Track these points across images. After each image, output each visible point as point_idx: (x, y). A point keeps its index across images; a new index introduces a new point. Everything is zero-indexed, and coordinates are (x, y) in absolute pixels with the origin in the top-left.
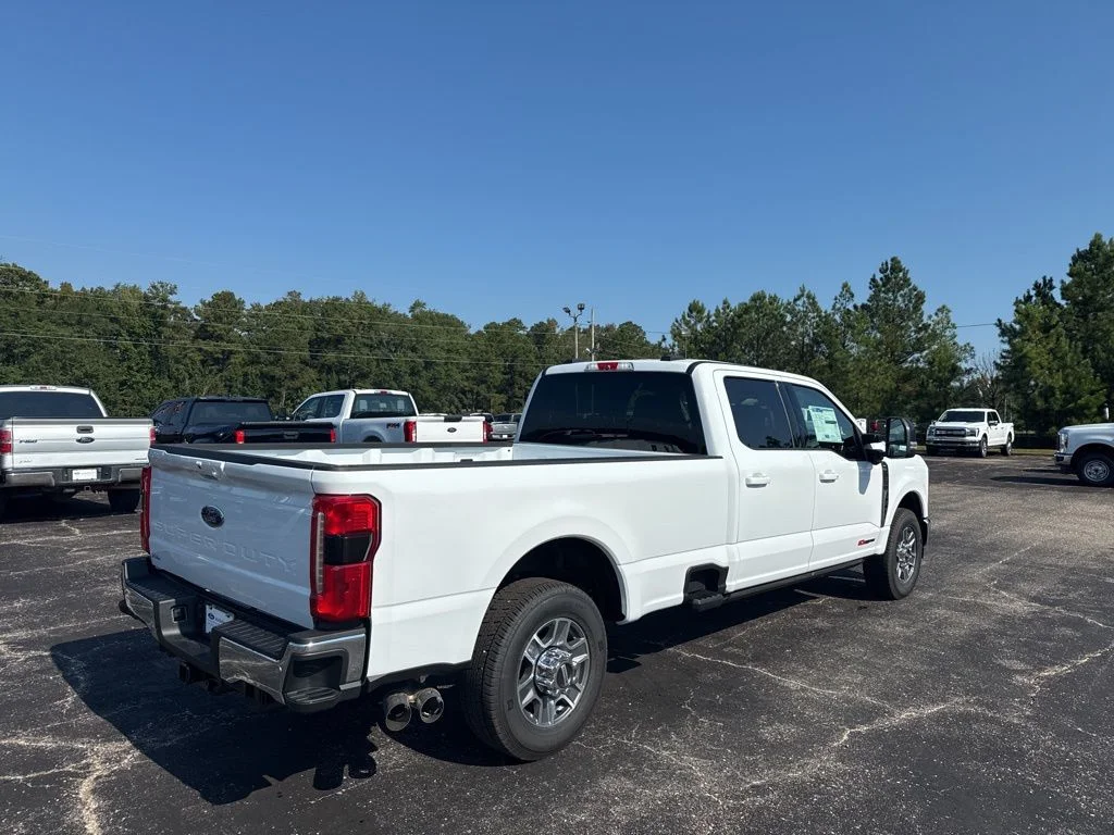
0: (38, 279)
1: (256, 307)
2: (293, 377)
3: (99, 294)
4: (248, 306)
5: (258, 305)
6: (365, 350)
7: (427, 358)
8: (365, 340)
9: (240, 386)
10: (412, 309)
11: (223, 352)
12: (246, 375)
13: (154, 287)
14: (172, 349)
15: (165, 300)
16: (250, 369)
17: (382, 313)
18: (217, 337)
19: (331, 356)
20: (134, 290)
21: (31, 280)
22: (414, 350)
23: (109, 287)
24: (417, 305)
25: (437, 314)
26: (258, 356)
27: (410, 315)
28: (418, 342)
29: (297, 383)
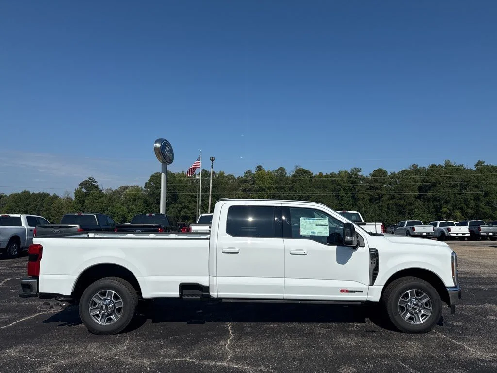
0: (310, 172)
1: (393, 174)
2: (410, 204)
3: (333, 175)
4: (389, 174)
5: (394, 173)
6: (447, 189)
7: (485, 191)
8: (447, 184)
9: (386, 209)
10: (476, 165)
11: (378, 195)
12: (388, 205)
13: (352, 170)
14: (359, 195)
15: (356, 175)
16: (391, 202)
17: (458, 169)
18: (376, 188)
19: (430, 194)
20: (345, 172)
21: (306, 173)
22: (477, 187)
23: (336, 172)
24: (479, 163)
25: (492, 167)
26: (393, 196)
27: (474, 169)
28: (478, 183)
29: (412, 207)
